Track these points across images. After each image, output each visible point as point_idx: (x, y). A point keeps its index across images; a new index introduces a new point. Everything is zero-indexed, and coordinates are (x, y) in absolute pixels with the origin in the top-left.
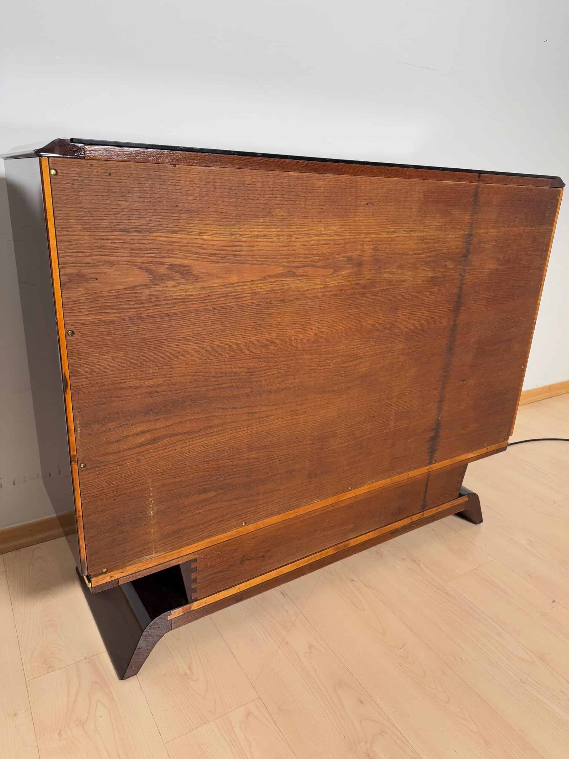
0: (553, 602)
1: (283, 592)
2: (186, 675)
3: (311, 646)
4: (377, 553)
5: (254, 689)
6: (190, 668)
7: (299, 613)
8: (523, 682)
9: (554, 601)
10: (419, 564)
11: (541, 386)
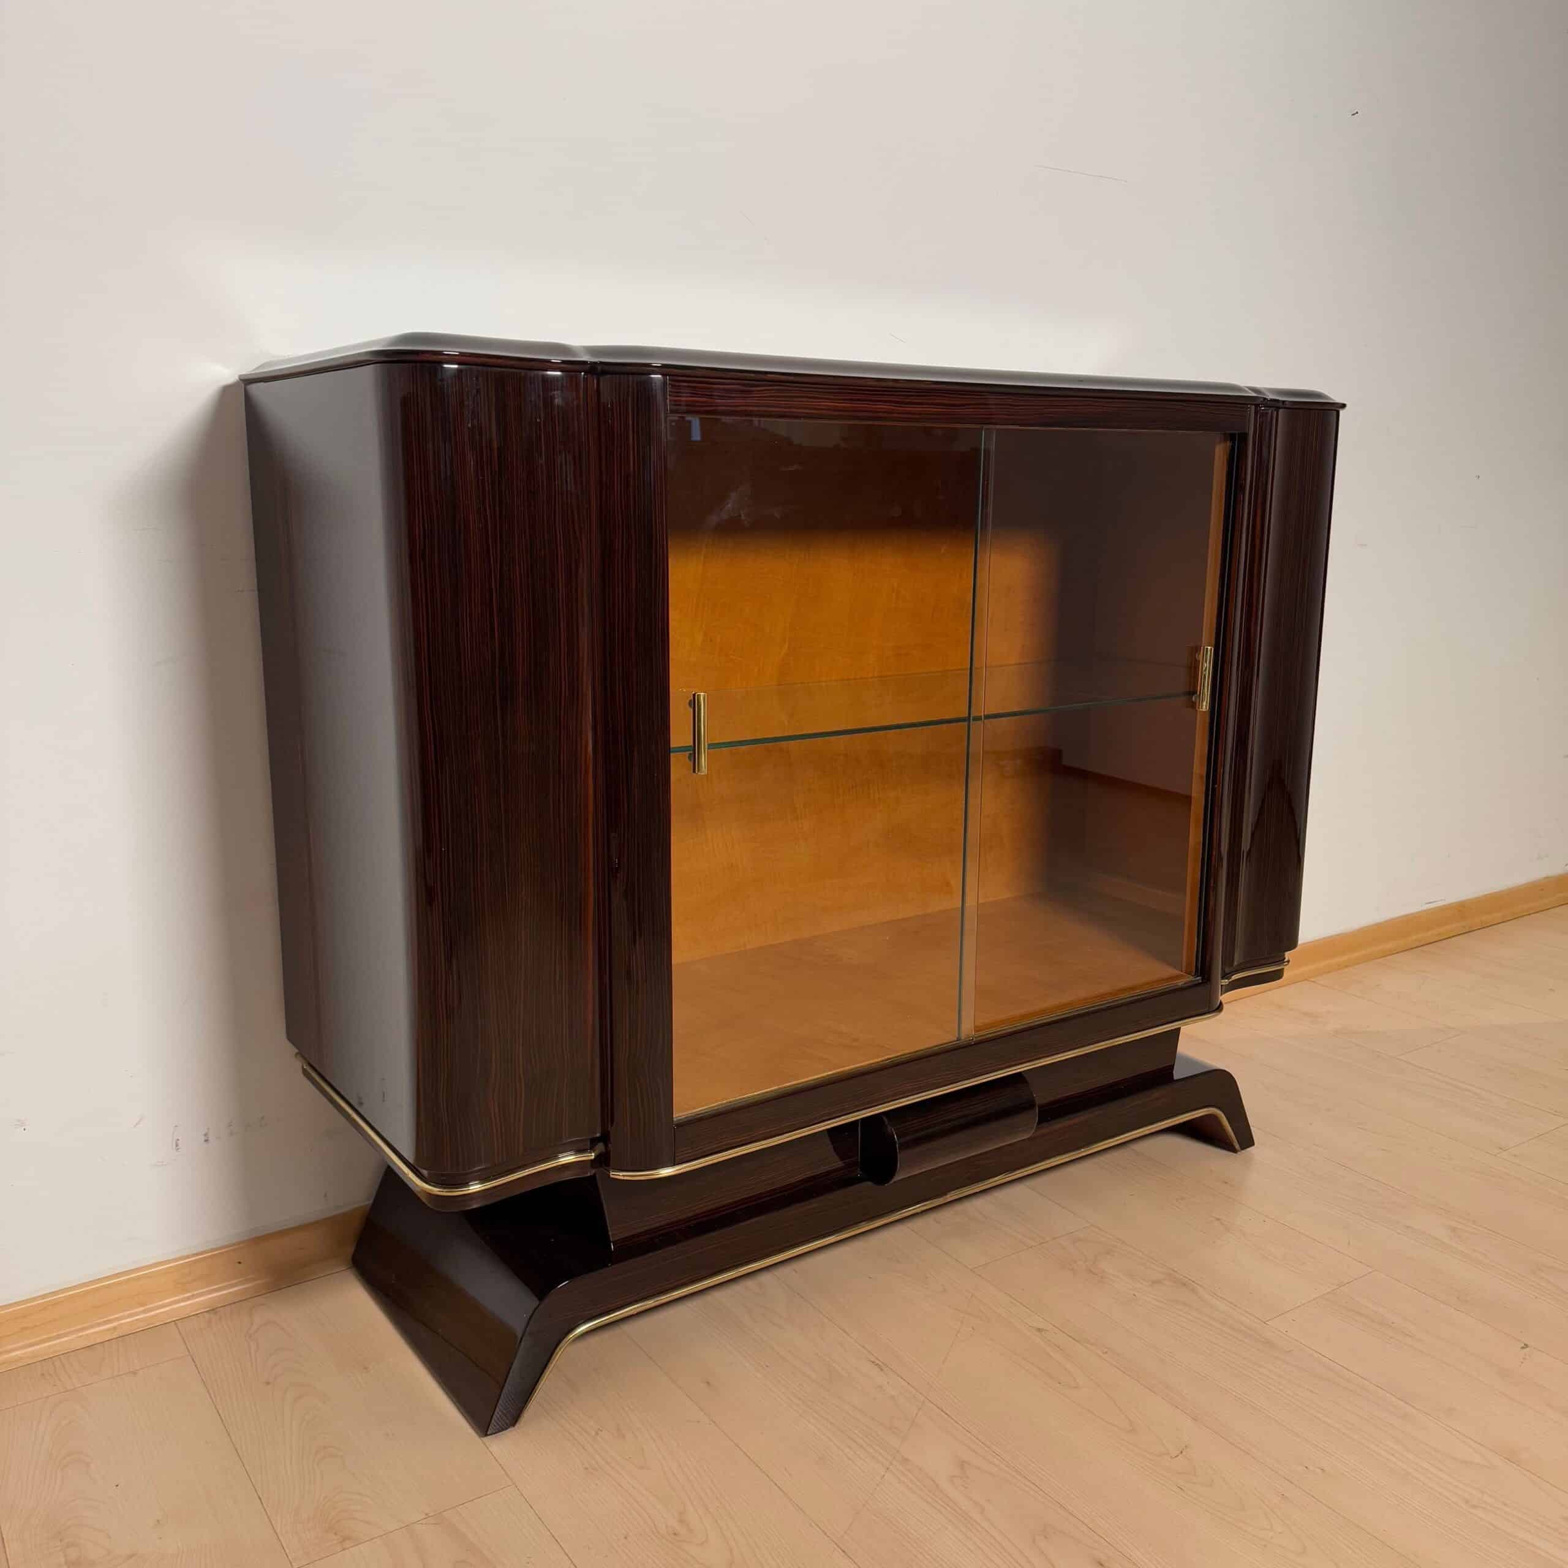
0: (1523, 1348)
1: (877, 1362)
2: (675, 1534)
3: (962, 1464)
4: (1091, 1271)
5: (843, 1554)
6: (682, 1521)
7: (924, 1402)
8: (1474, 1507)
9: (1526, 1346)
10: (1193, 1291)
11: (1440, 904)
